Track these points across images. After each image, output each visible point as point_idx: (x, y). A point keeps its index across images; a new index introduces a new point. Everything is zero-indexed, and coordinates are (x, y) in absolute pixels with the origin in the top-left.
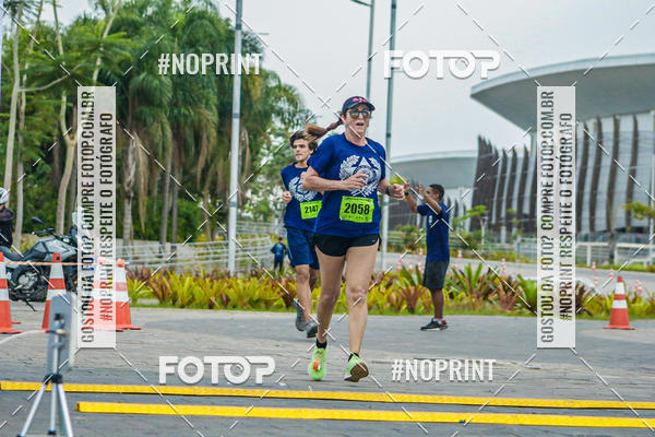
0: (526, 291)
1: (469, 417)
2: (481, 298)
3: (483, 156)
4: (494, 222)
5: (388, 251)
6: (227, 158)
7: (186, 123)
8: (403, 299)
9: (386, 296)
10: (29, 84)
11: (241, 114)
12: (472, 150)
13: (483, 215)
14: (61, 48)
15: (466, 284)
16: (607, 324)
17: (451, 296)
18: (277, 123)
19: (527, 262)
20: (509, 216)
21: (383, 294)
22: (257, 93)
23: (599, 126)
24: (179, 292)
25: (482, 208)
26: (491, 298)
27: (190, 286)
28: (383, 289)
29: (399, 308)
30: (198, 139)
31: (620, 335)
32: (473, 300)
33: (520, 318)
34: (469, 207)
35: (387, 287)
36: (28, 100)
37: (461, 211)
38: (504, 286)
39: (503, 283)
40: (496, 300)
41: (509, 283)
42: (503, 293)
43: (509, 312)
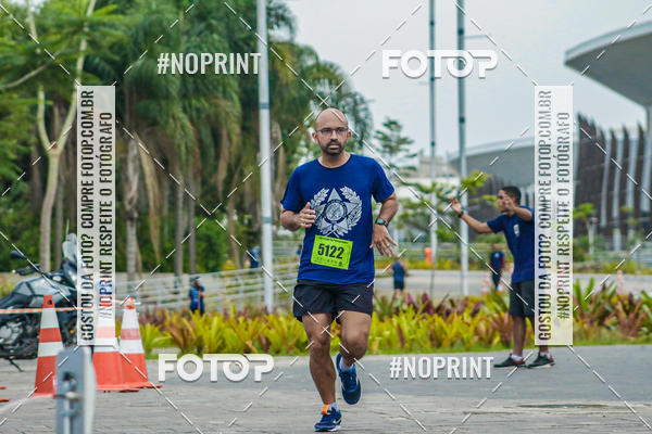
2: (596, 324)
3: (585, 140)
4: (603, 223)
5: (470, 269)
6: (255, 160)
8: (494, 330)
9: (472, 329)
11: (271, 104)
13: (589, 216)
14: (33, 30)
18: (316, 112)
19: (650, 274)
20: (623, 216)
21: (469, 325)
22: (288, 75)
25: (588, 207)
26: (608, 322)
27: (219, 329)
28: (466, 316)
29: (490, 342)
30: (216, 137)
32: (586, 326)
33: (648, 346)
35: (473, 315)
38: (624, 307)
39: (622, 302)
40: (614, 325)
41: (631, 302)
42: (623, 315)
43: (632, 339)
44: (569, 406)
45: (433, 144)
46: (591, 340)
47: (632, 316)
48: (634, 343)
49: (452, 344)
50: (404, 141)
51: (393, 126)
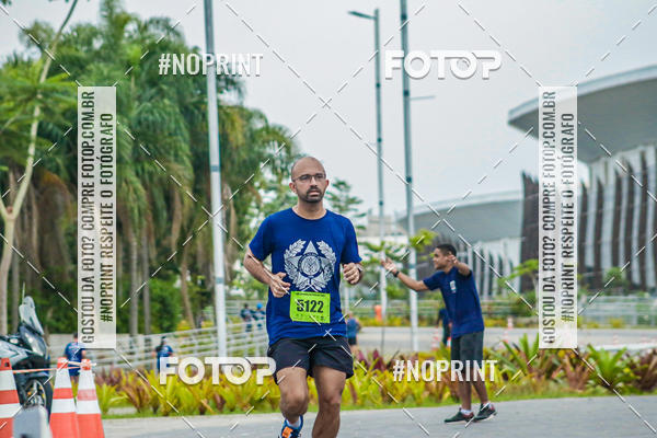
0: (600, 364)
2: (543, 377)
3: (529, 198)
5: (419, 325)
8: (445, 385)
9: (422, 384)
11: (222, 166)
12: (515, 191)
13: (535, 272)
15: (522, 360)
17: (505, 377)
18: (267, 174)
19: (596, 327)
22: (238, 137)
24: (161, 396)
25: (534, 263)
26: (557, 375)
27: (173, 389)
29: (441, 397)
30: (169, 200)
32: (534, 380)
33: (596, 399)
34: (516, 263)
37: (507, 269)
38: (571, 360)
39: (569, 355)
40: (562, 378)
41: (577, 356)
42: (571, 368)
43: (580, 392)
45: (381, 203)
46: (539, 393)
47: (579, 369)
48: (581, 396)
49: (403, 400)
50: (352, 201)
51: (342, 187)
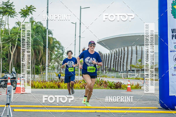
0: (109, 84)
1: (97, 111)
2: (100, 85)
4: (102, 69)
5: (80, 76)
6: (45, 56)
7: (36, 49)
8: (83, 86)
10: (3, 41)
11: (48, 47)
13: (100, 68)
14: (10, 33)
15: (96, 82)
16: (126, 90)
18: (56, 49)
19: (109, 78)
20: (105, 68)
22: (51, 42)
23: (124, 49)
24: (35, 85)
26: (102, 85)
27: (38, 84)
28: (79, 84)
29: (82, 88)
30: (39, 52)
31: (129, 93)
32: (98, 86)
33: (108, 89)
35: (80, 83)
36: (3, 45)
39: (104, 82)
41: (106, 82)
42: (104, 84)
43: (106, 88)
44: (94, 99)
46: (99, 88)
47: (106, 84)
49: (76, 88)
